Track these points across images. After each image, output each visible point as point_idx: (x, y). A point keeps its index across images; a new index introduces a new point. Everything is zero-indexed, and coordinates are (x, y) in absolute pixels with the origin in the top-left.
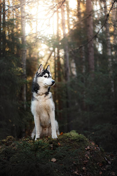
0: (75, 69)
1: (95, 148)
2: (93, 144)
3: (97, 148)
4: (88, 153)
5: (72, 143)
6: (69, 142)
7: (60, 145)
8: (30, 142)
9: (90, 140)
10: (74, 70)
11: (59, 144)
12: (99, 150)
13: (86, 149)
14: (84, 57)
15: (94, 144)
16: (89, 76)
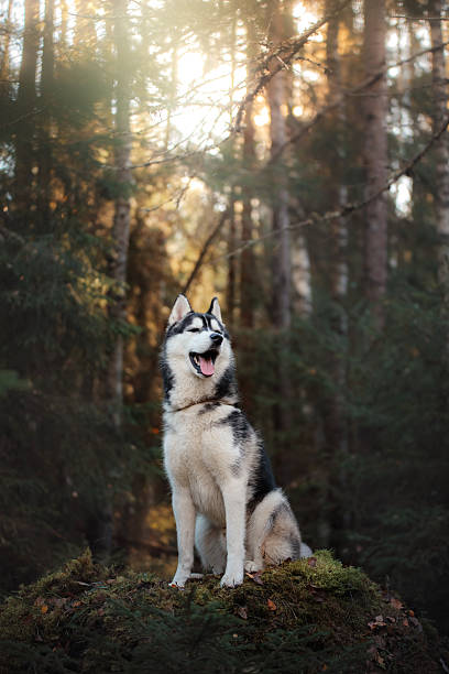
0: (307, 275)
1: (406, 623)
2: (397, 605)
3: (411, 623)
4: (380, 641)
5: (320, 600)
6: (308, 600)
7: (275, 611)
8: (162, 594)
9: (383, 588)
10: (301, 279)
11: (271, 604)
12: (421, 630)
13: (371, 625)
14: (343, 231)
15: (400, 606)
16: (368, 312)
